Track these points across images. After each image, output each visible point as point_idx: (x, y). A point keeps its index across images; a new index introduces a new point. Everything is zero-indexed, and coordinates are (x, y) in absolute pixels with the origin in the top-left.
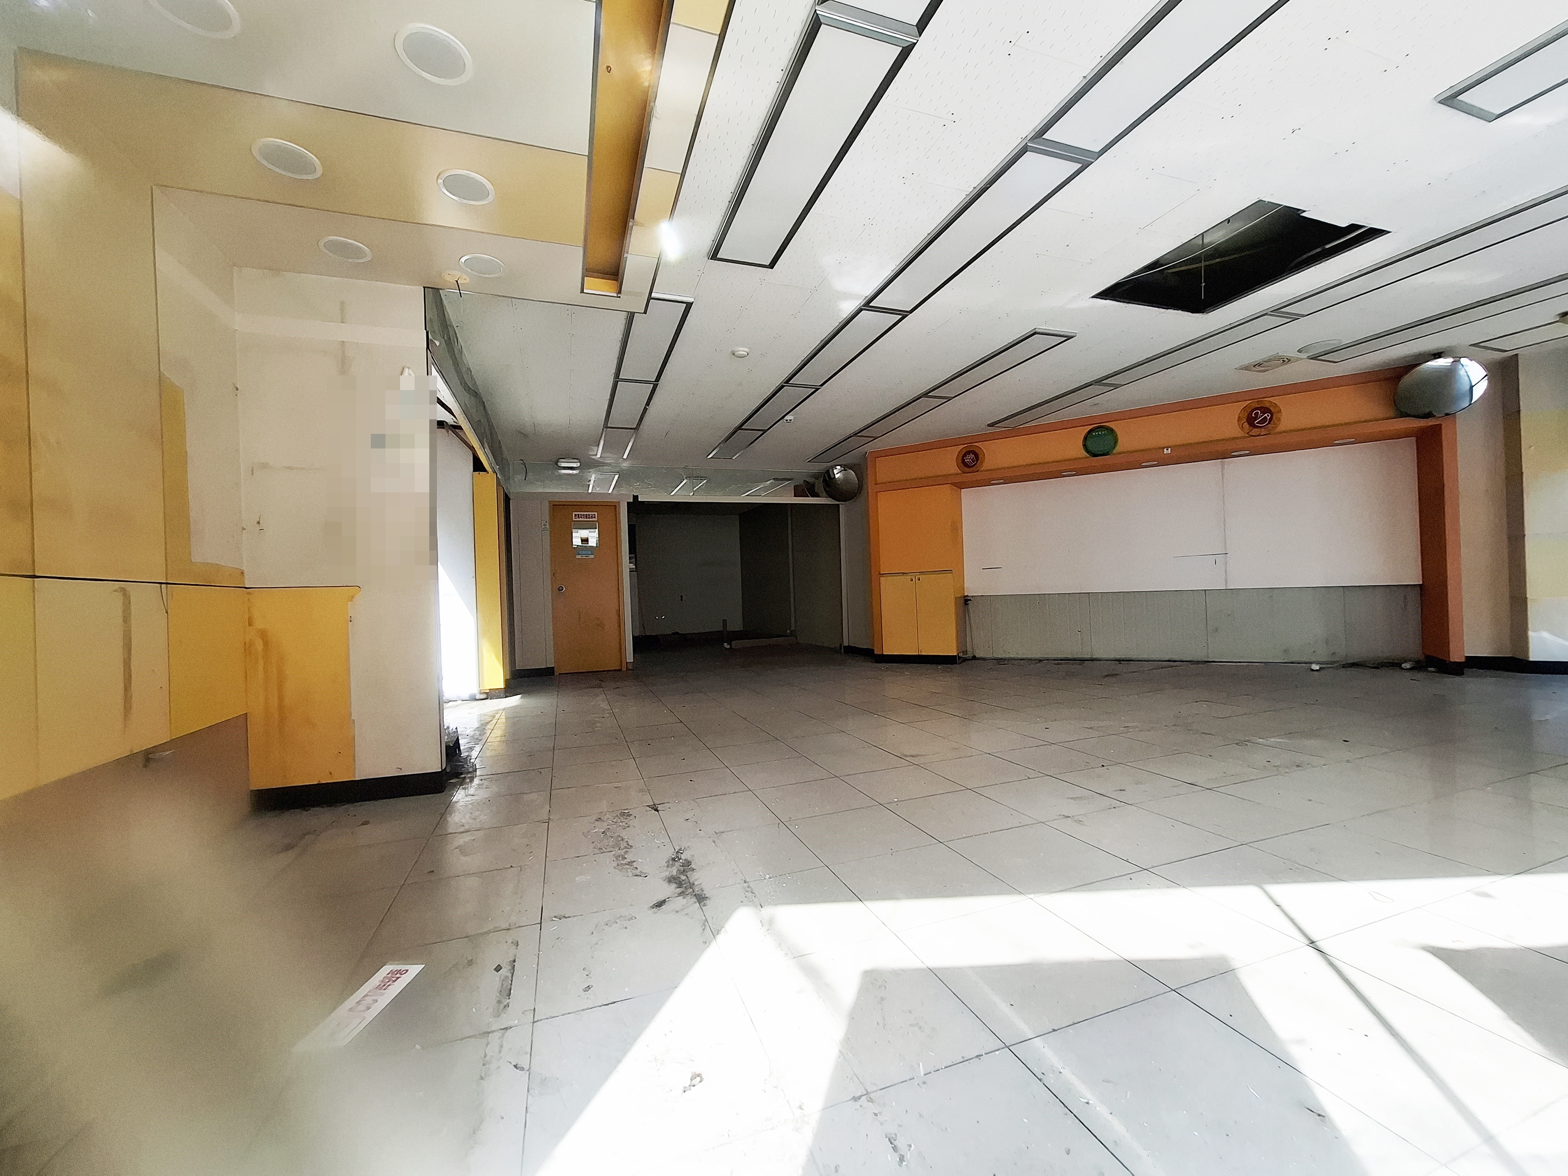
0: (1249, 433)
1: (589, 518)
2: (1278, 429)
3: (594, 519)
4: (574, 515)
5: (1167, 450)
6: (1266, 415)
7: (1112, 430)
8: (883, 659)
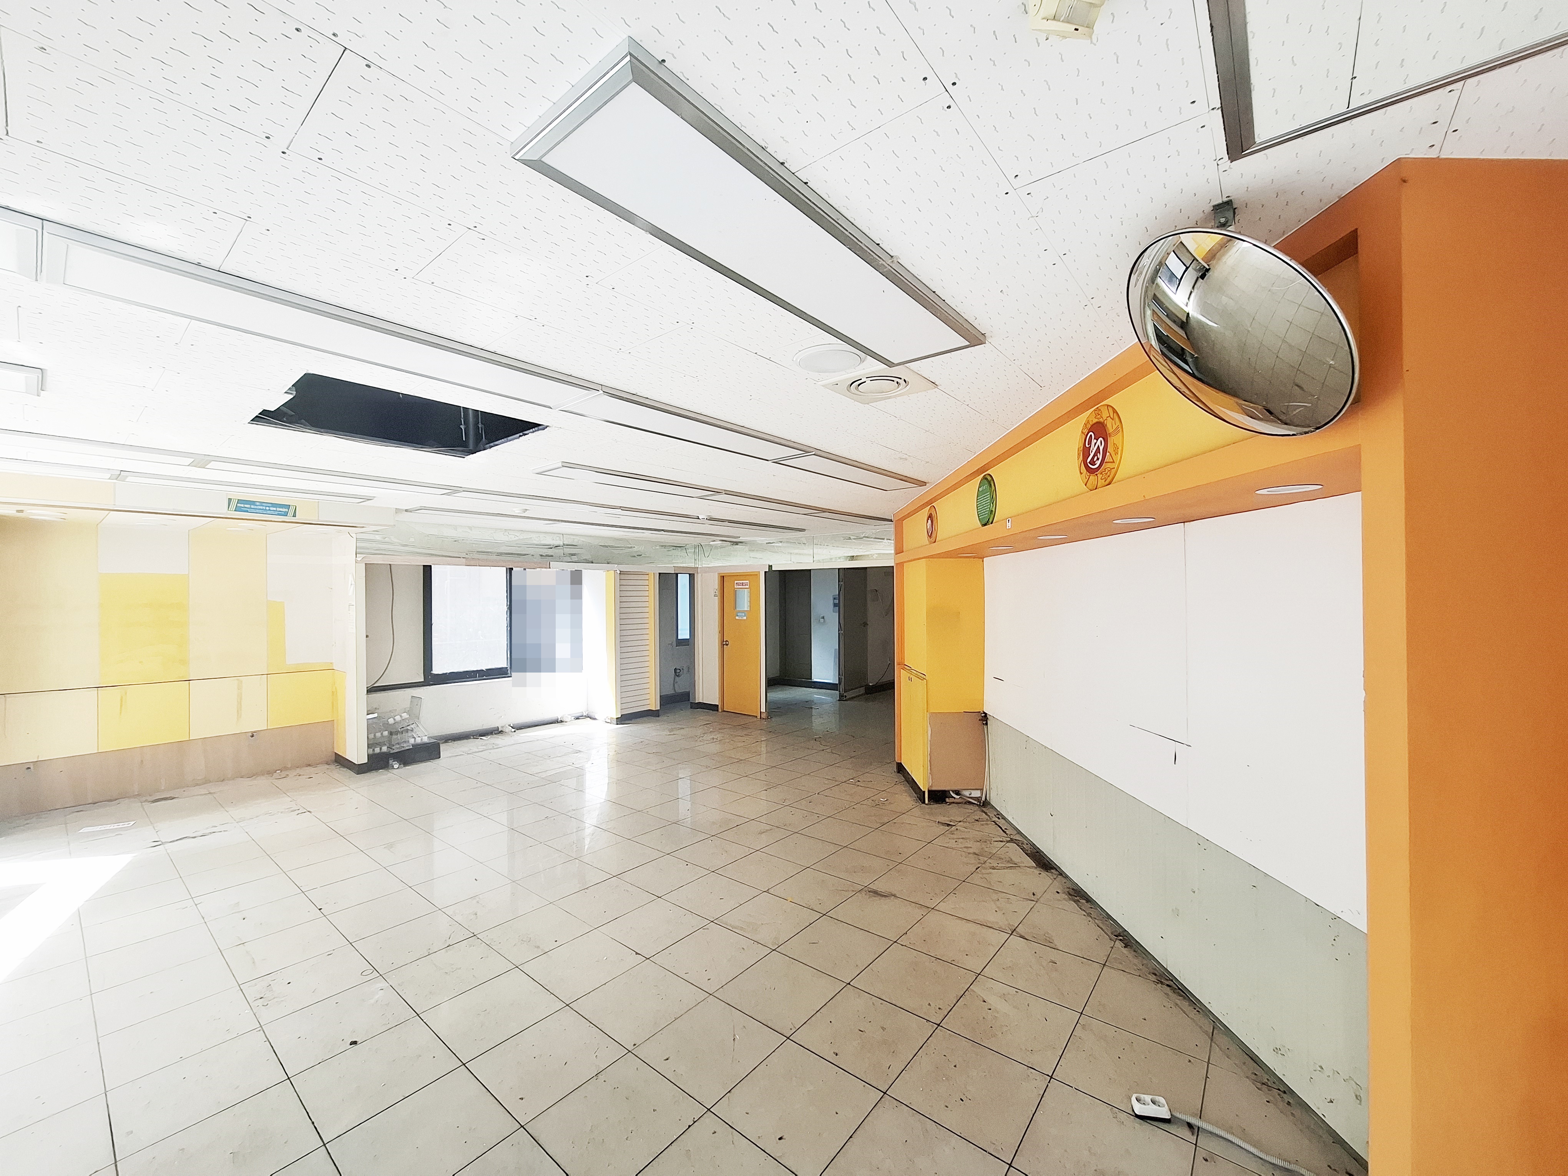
0: (1088, 485)
2: (1121, 473)
4: (735, 583)
6: (1099, 442)
7: (992, 481)
8: (900, 769)
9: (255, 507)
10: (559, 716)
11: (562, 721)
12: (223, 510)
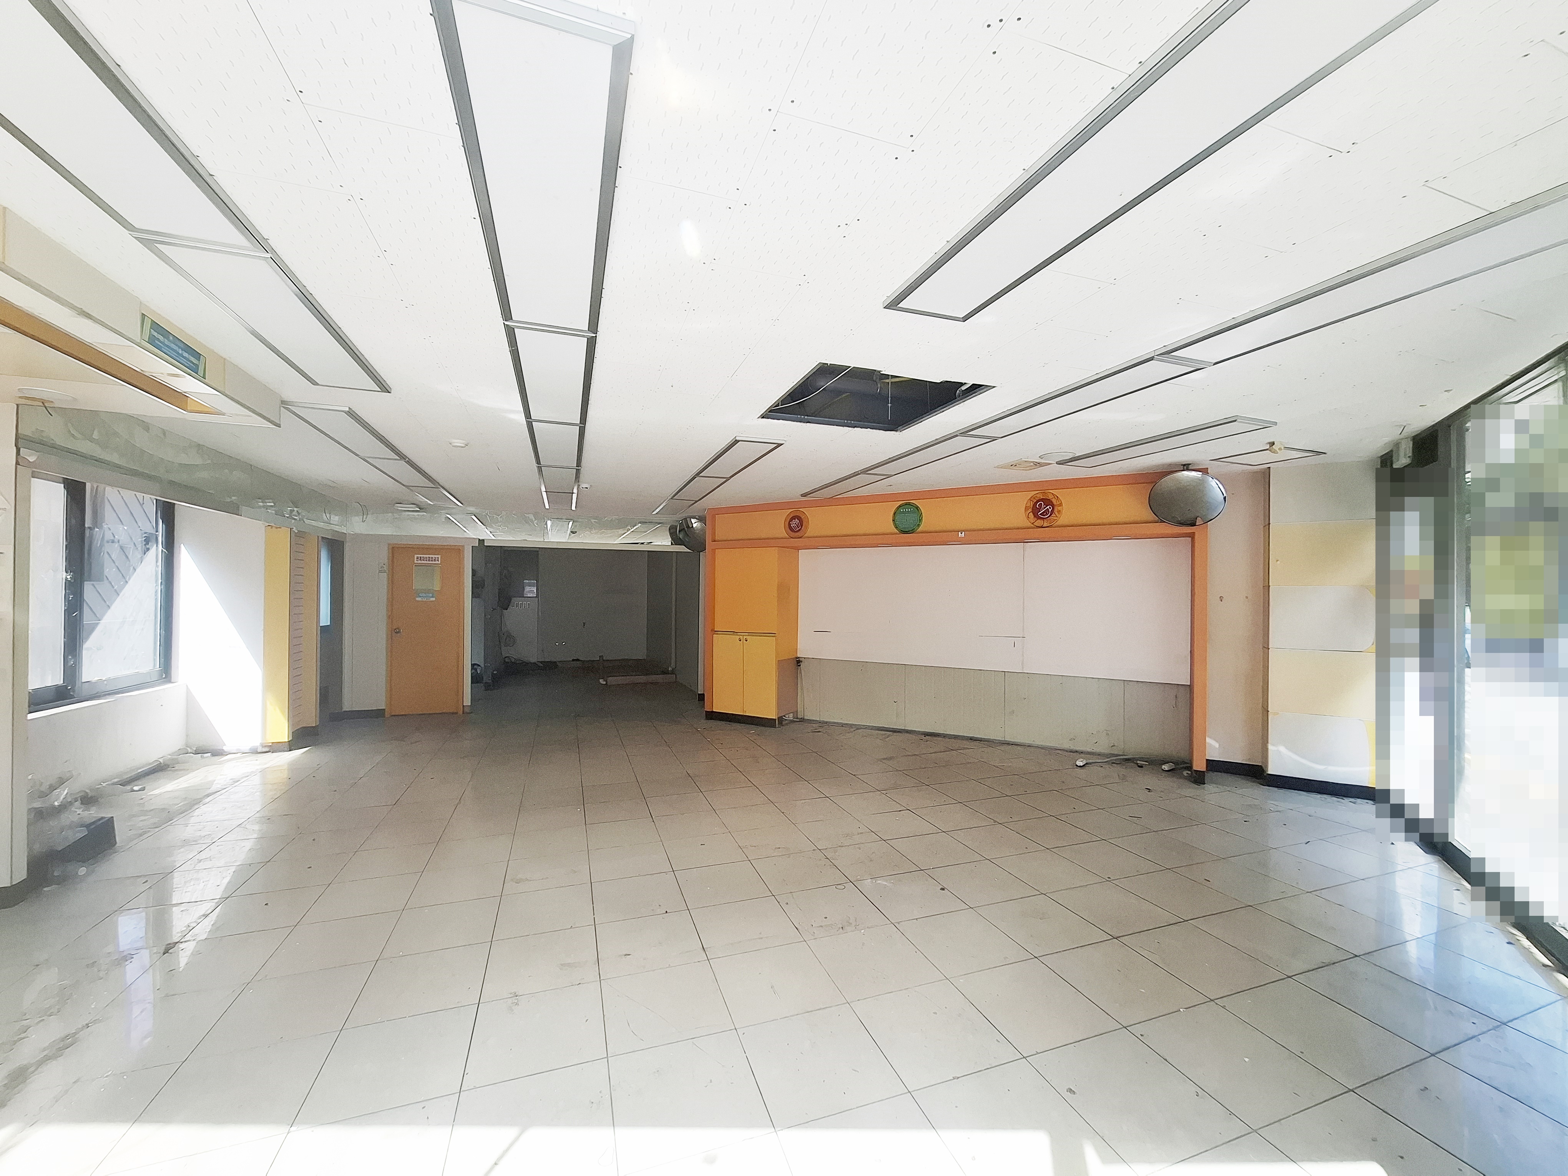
0: (1034, 524)
1: (432, 561)
2: (1060, 522)
3: (437, 562)
4: (416, 557)
5: (961, 533)
6: (1048, 507)
7: (917, 508)
8: (712, 716)
9: (169, 345)
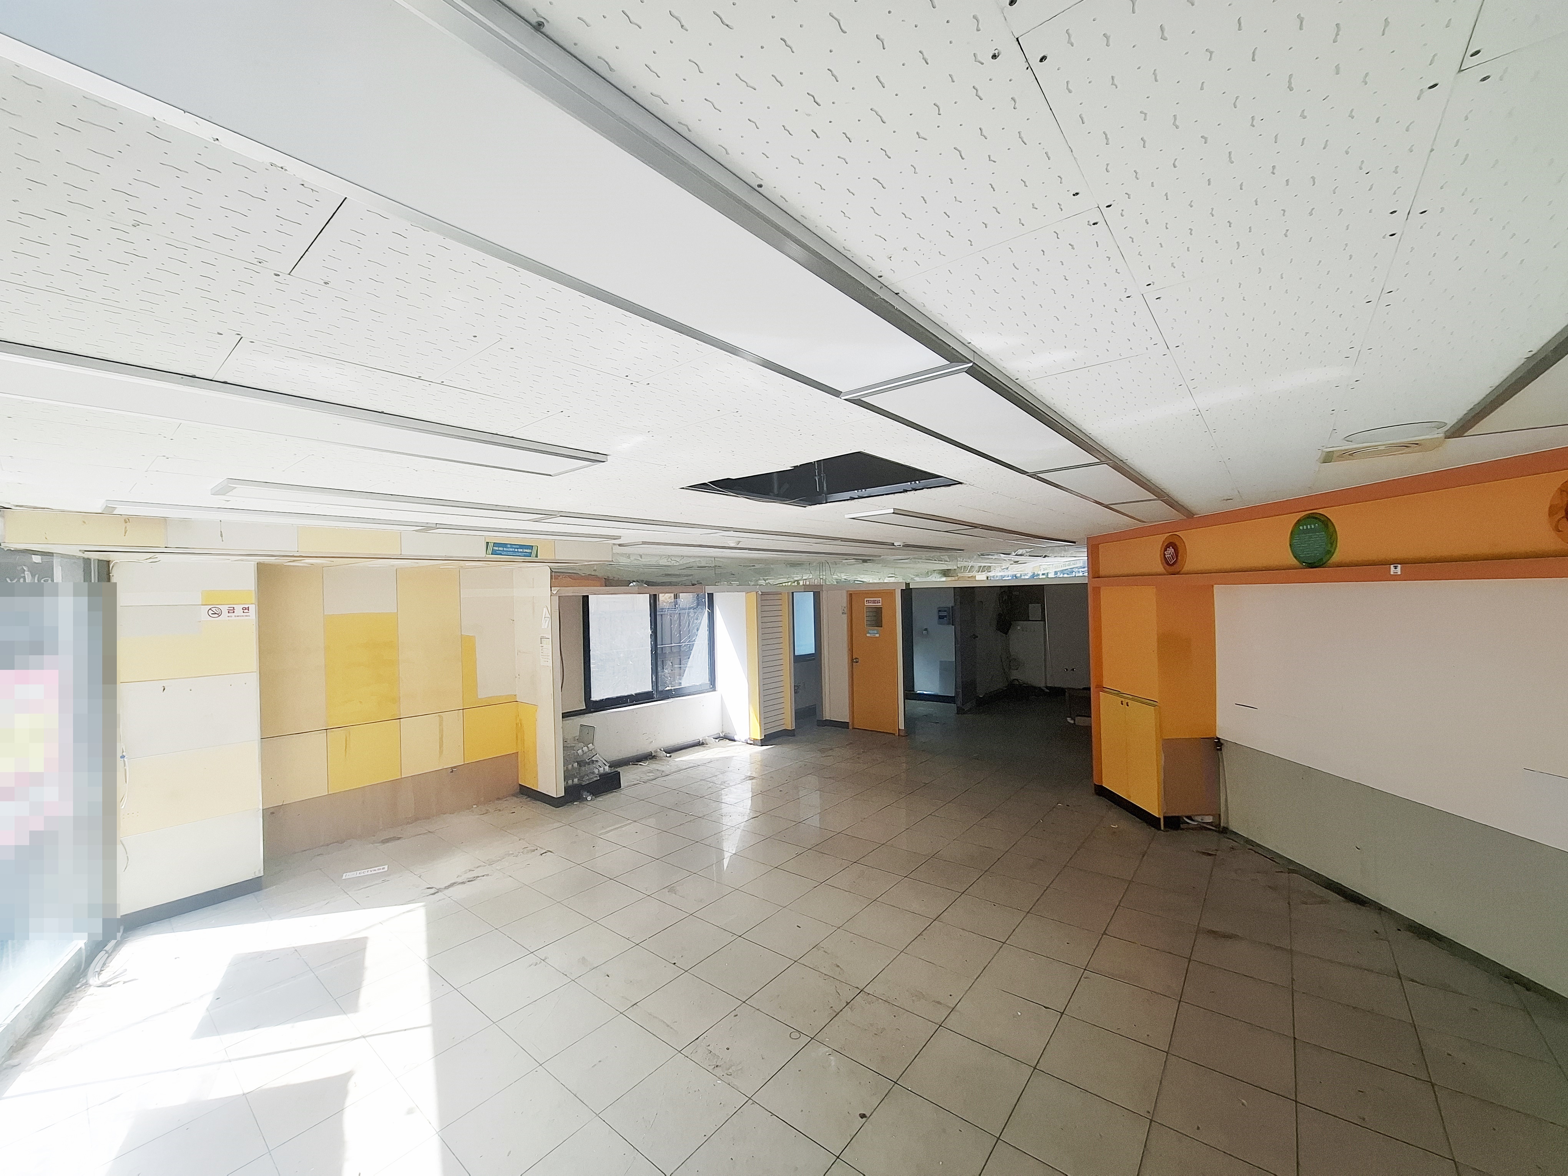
4: (865, 601)
5: (1396, 567)
8: (1102, 792)
9: (507, 549)
10: (700, 737)
11: (703, 744)
12: (481, 553)
